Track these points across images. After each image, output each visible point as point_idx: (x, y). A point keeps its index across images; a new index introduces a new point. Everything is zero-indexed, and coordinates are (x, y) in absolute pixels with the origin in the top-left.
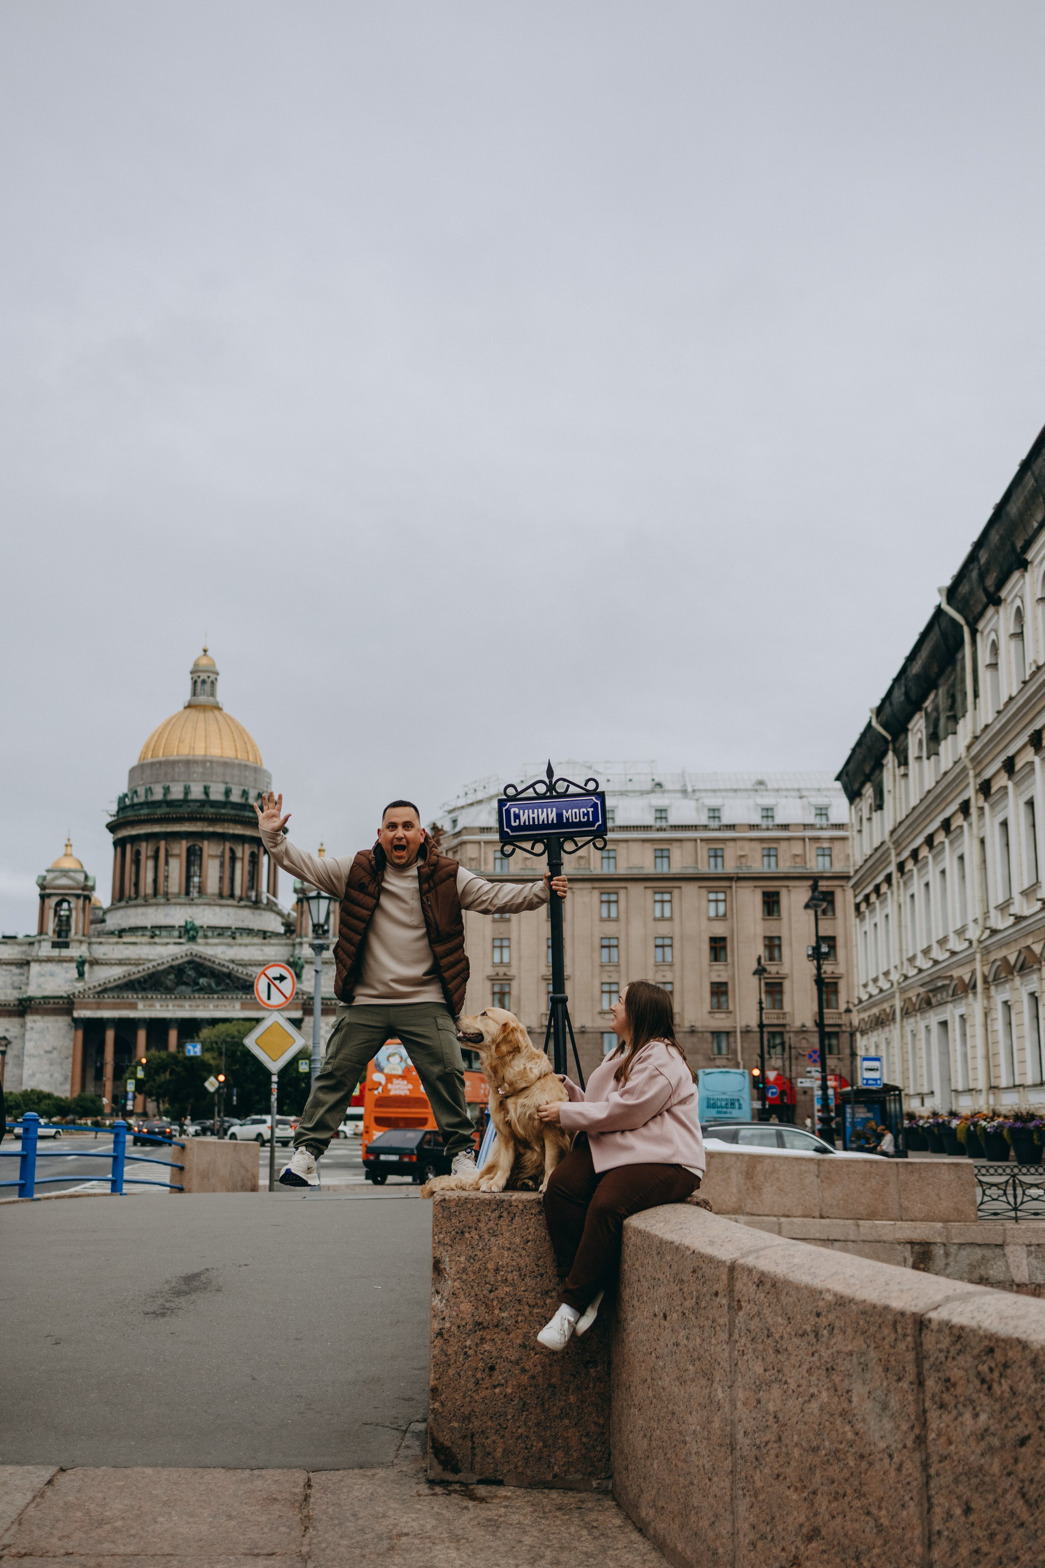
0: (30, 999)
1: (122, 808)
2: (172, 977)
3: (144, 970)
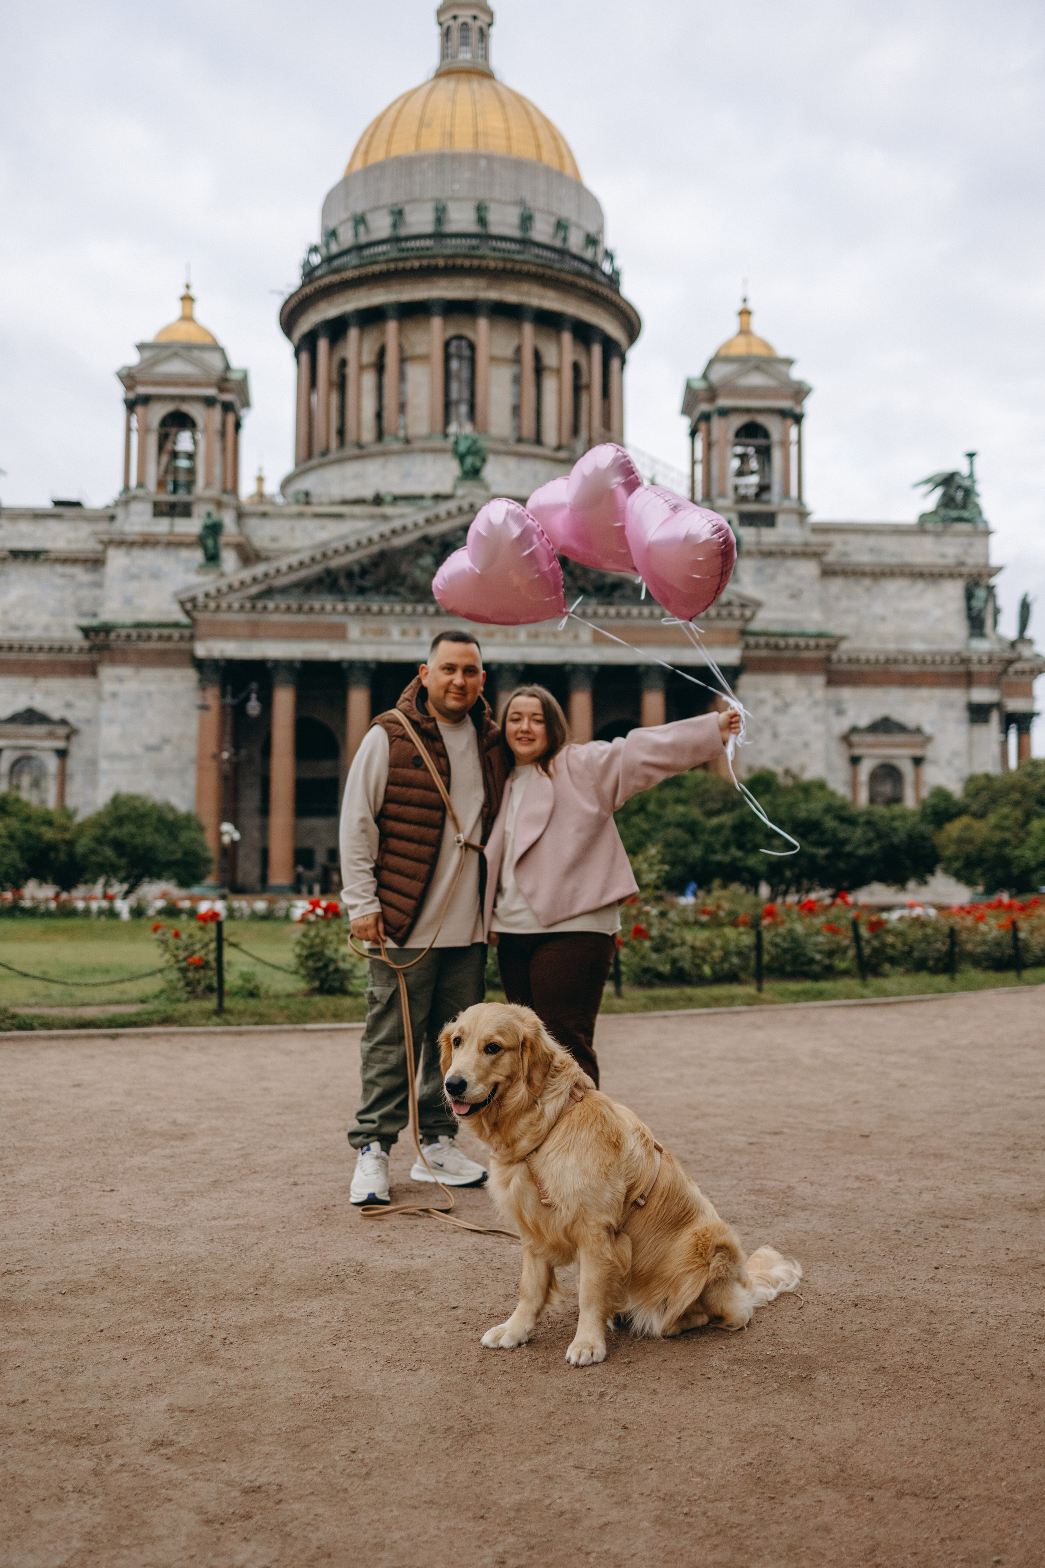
0: (106, 629)
1: (309, 273)
2: (427, 562)
3: (359, 544)
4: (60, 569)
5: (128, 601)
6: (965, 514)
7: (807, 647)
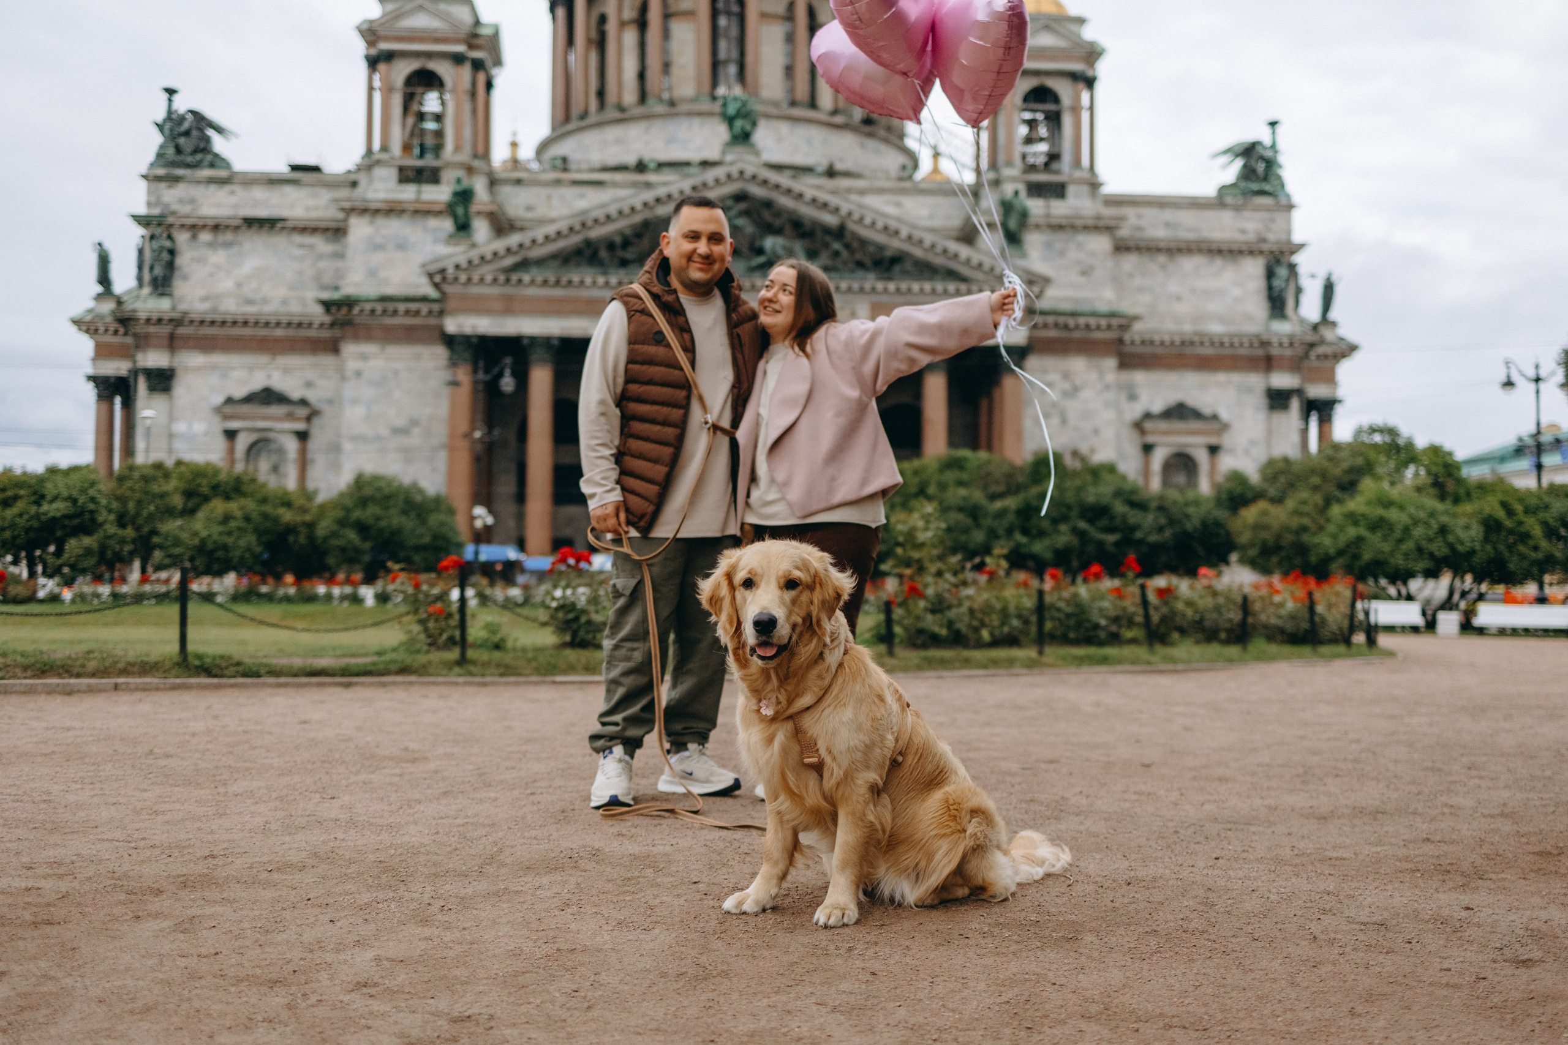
0: (349, 303)
3: (620, 213)
4: (298, 239)
5: (372, 273)
6: (1267, 187)
7: (1098, 328)
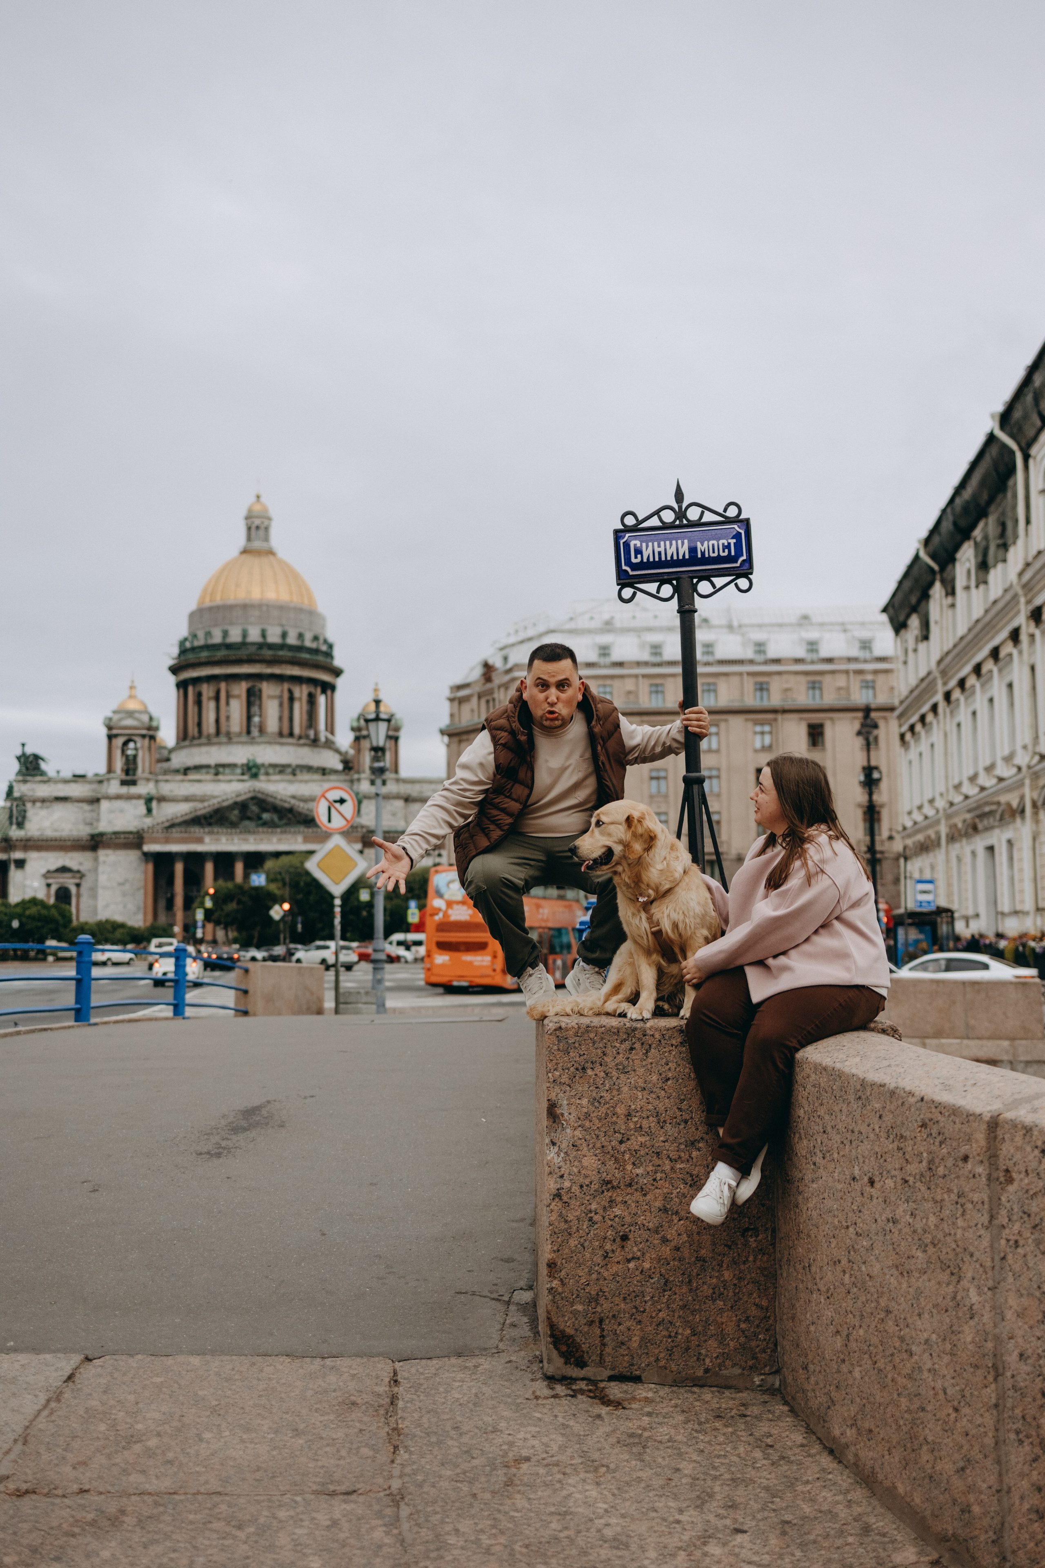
0: (102, 835)
1: (183, 651)
2: (236, 812)
3: (209, 806)
4: (76, 804)
5: (110, 822)
